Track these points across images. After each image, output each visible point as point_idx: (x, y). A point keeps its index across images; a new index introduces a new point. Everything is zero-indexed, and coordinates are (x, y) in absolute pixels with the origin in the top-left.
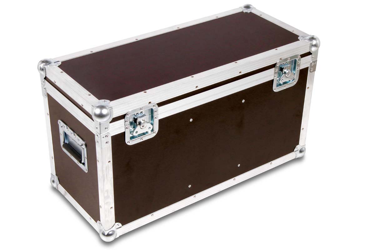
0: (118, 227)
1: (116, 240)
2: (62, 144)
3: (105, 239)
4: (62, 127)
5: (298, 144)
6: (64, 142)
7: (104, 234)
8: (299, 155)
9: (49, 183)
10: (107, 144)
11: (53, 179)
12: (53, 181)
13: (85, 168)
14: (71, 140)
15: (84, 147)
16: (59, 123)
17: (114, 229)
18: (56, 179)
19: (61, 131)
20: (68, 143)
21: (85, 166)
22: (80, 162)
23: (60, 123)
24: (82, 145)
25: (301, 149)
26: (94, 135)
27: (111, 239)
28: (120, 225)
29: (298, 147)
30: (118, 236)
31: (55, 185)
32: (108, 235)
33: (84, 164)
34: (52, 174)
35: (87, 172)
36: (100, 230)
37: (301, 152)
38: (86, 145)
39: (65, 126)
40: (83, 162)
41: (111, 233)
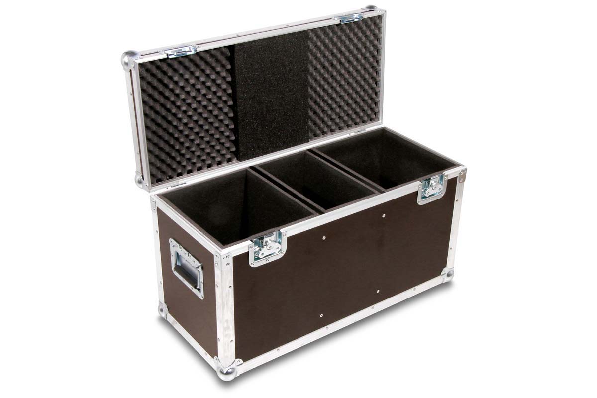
0: (239, 363)
1: (236, 379)
2: (173, 267)
3: (223, 377)
4: (174, 246)
5: (445, 266)
6: (176, 264)
7: (222, 372)
8: (447, 279)
9: (156, 314)
10: (228, 266)
11: (160, 308)
12: (162, 310)
13: (201, 295)
14: (184, 261)
15: (200, 269)
16: (170, 241)
17: (234, 366)
18: (165, 307)
19: (173, 251)
20: (180, 265)
21: (200, 292)
22: (195, 287)
23: (172, 242)
24: (198, 267)
25: (449, 272)
26: (213, 255)
27: (230, 378)
28: (241, 361)
29: (446, 270)
30: (238, 375)
31: (163, 315)
32: (228, 373)
33: (199, 289)
34: (160, 303)
35: (202, 299)
36: (218, 368)
37: (449, 275)
38: (203, 268)
39: (178, 245)
40: (198, 287)
41: (230, 371)
